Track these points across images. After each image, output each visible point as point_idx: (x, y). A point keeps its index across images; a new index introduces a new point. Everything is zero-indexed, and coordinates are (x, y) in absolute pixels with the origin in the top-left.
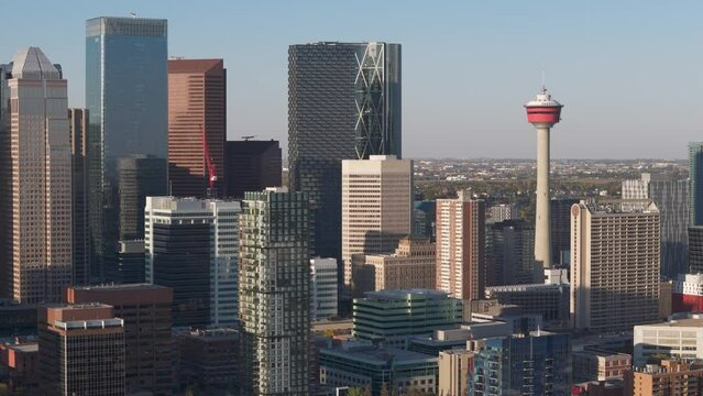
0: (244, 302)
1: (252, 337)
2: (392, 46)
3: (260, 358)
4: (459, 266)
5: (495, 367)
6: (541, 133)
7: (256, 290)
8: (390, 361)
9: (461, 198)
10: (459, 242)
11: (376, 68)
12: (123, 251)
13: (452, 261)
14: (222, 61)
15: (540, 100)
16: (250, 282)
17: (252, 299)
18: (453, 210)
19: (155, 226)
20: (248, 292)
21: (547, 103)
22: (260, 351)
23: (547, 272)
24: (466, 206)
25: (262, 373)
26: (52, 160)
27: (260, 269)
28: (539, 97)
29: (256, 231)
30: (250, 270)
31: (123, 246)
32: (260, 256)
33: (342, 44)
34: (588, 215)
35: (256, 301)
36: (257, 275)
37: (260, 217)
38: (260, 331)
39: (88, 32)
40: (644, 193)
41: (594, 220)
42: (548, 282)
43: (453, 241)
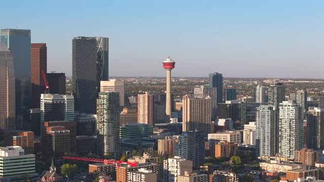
0: (99, 126)
1: (103, 136)
2: (105, 39)
3: (105, 142)
4: (146, 117)
5: (185, 140)
6: (168, 72)
7: (104, 122)
8: (140, 144)
9: (146, 94)
10: (146, 109)
11: (100, 47)
12: (31, 112)
13: (144, 115)
14: (45, 44)
15: (168, 61)
16: (101, 119)
17: (102, 124)
18: (144, 98)
19: (45, 104)
20: (101, 123)
21: (170, 62)
22: (105, 140)
23: (171, 119)
24: (149, 97)
25: (106, 147)
26: (9, 81)
27: (105, 116)
28: (167, 59)
29: (104, 104)
30: (101, 116)
31: (31, 111)
32: (105, 112)
33: (84, 37)
34: (189, 99)
35: (104, 125)
36: (104, 118)
37: (105, 100)
38: (105, 134)
39: (1, 34)
40: (202, 92)
41: (190, 101)
42: (171, 122)
43: (144, 108)
